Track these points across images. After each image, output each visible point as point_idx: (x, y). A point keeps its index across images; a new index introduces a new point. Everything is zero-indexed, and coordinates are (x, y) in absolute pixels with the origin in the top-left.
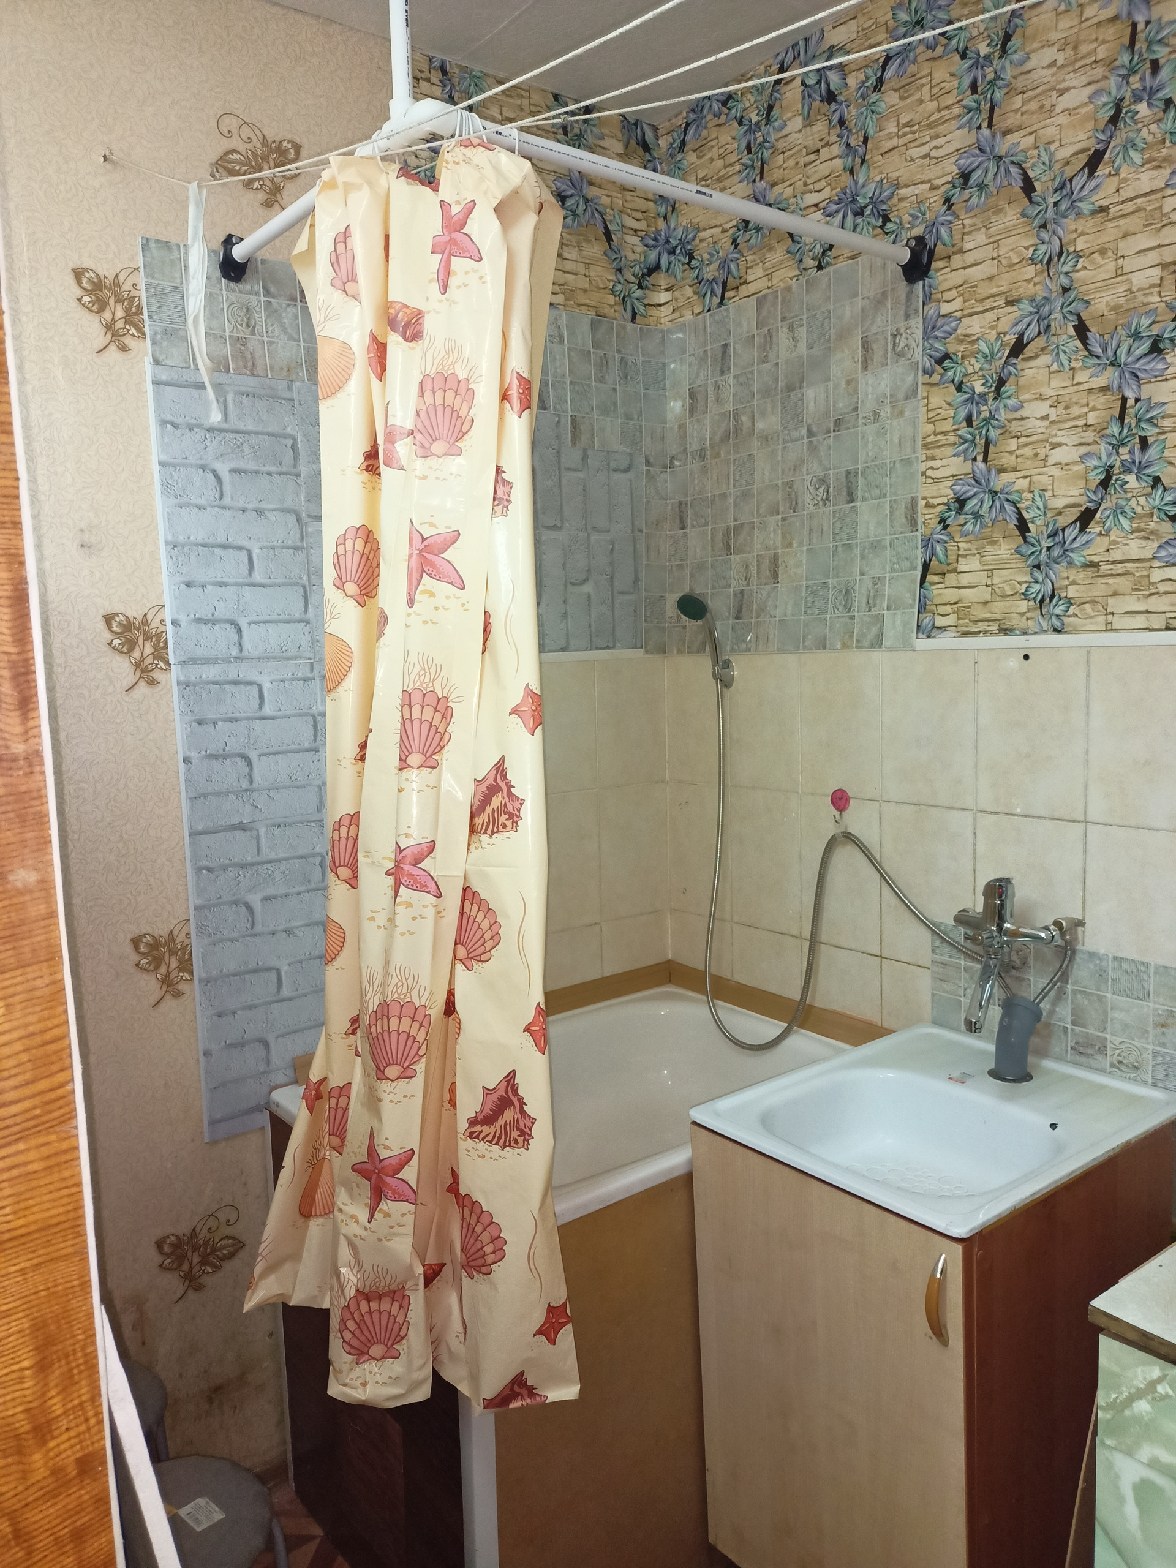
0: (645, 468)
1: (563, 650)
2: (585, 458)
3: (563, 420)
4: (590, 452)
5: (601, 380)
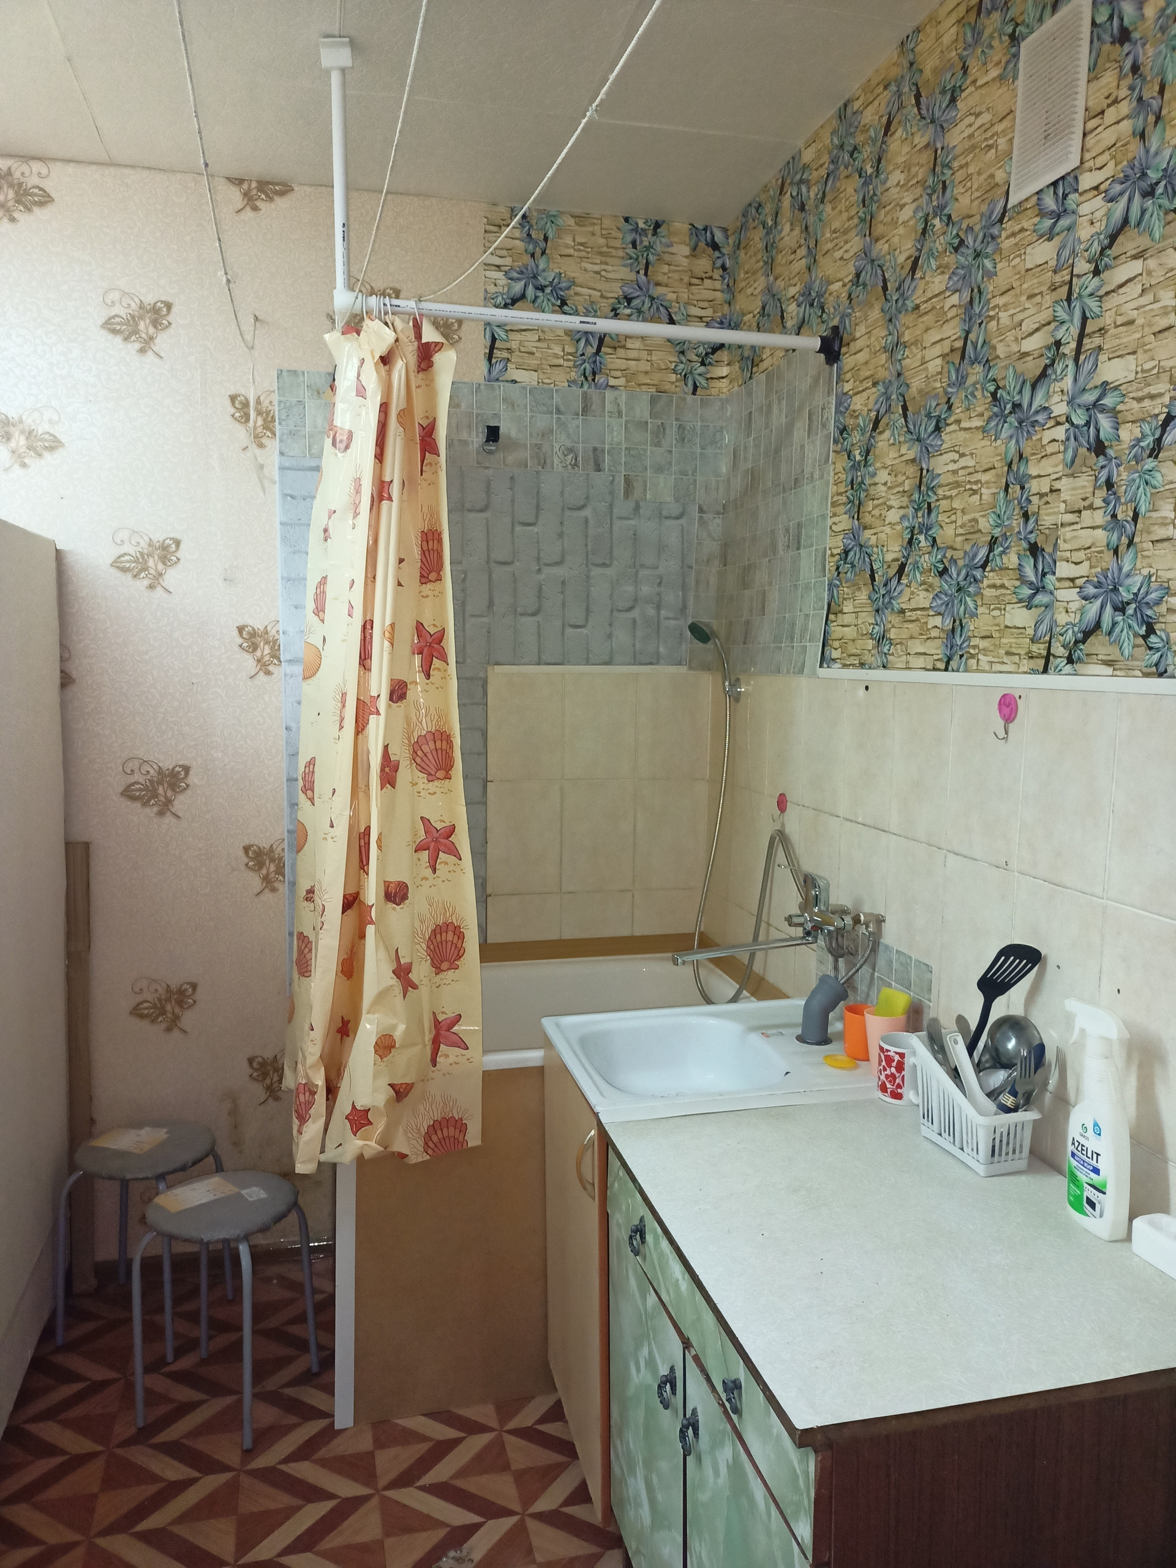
5: (658, 444)
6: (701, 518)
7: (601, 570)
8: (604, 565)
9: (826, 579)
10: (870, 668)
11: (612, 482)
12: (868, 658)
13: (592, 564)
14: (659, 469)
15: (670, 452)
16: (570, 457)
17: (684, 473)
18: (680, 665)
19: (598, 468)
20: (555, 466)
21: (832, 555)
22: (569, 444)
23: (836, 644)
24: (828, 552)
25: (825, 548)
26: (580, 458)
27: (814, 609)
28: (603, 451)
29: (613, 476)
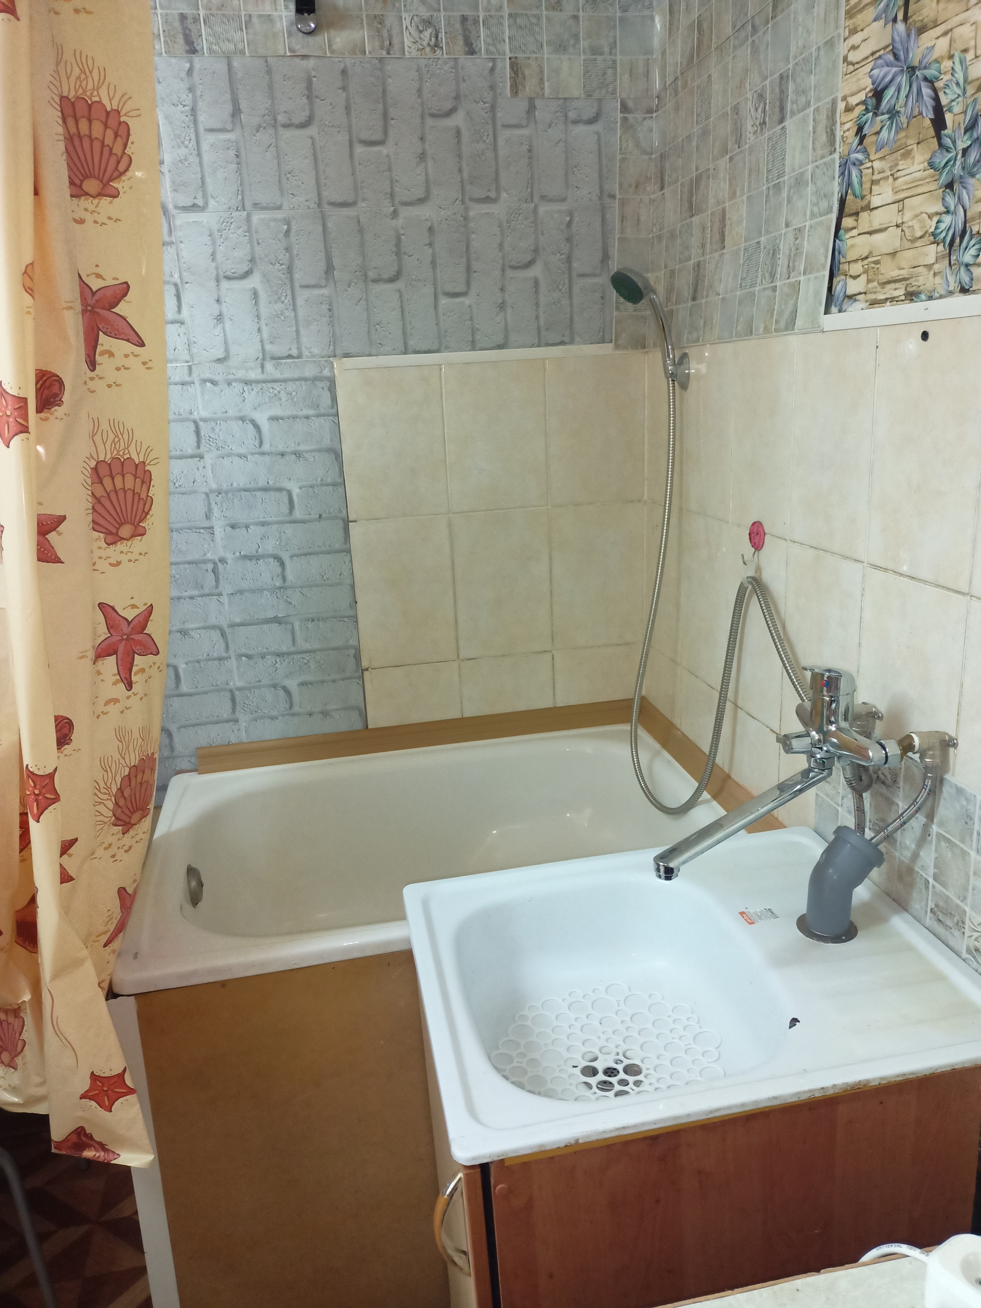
0: (619, 115)
1: (500, 347)
2: (532, 108)
3: (499, 64)
4: (538, 103)
6: (625, 119)
7: (485, 208)
8: (487, 200)
9: (836, 156)
10: (930, 298)
11: (492, 70)
12: (925, 280)
13: (471, 199)
14: (560, 47)
15: (576, 18)
16: (427, 33)
17: (596, 51)
18: (603, 342)
19: (471, 51)
20: (406, 49)
21: (848, 109)
22: (424, 13)
23: (856, 269)
24: (841, 106)
25: (834, 103)
26: (442, 35)
27: (813, 215)
28: (476, 22)
29: (494, 60)
